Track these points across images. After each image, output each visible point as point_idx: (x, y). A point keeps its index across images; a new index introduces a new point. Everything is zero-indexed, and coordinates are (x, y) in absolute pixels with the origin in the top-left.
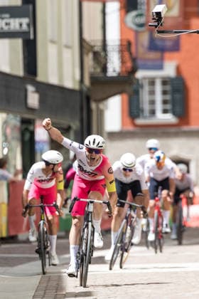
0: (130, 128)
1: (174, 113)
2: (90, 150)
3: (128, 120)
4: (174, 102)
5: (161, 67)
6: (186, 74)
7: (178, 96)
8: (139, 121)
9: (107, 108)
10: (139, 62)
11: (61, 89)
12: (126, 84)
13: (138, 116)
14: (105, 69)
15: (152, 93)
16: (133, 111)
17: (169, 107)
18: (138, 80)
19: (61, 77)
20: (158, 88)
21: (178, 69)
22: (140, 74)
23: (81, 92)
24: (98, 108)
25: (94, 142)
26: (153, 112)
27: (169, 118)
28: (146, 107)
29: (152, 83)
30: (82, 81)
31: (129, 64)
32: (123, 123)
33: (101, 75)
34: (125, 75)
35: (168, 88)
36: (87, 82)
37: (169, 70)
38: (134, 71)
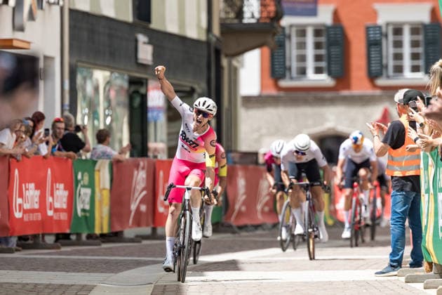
0: (273, 92)
1: (330, 74)
2: (199, 112)
3: (270, 82)
4: (329, 59)
5: (313, 13)
6: (346, 22)
7: (335, 51)
8: (284, 83)
9: (242, 66)
10: (285, 5)
11: (183, 39)
12: (268, 34)
13: (283, 77)
14: (240, 14)
15: (302, 45)
16: (276, 69)
17: (323, 64)
18: (283, 28)
19: (182, 24)
20: (310, 39)
21: (336, 15)
22: (286, 21)
23: (208, 43)
24: (230, 64)
25: (204, 104)
26: (303, 72)
27: (324, 79)
28: (294, 65)
29: (302, 32)
30: (209, 29)
31: (272, 8)
32: (263, 86)
33: (236, 21)
34: (268, 21)
35: (323, 39)
36: (216, 30)
37: (325, 16)
38: (278, 16)
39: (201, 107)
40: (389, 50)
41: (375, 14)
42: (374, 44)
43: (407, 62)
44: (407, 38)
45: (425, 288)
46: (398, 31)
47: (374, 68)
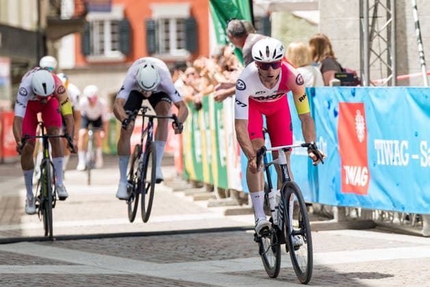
3: (80, 57)
5: (108, 10)
9: (61, 46)
11: (20, 30)
12: (78, 25)
13: (89, 54)
14: (59, 12)
15: (102, 33)
18: (88, 23)
19: (20, 18)
20: (108, 29)
21: (125, 13)
22: (91, 17)
23: (37, 33)
28: (96, 46)
29: (102, 24)
30: (39, 22)
32: (76, 60)
35: (116, 29)
36: (44, 23)
37: (117, 13)
40: (161, 35)
41: (150, 12)
43: (173, 43)
44: (173, 27)
46: (167, 22)
47: (152, 46)
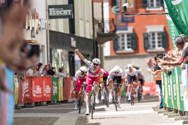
0: (114, 55)
1: (132, 48)
2: (95, 64)
3: (113, 51)
4: (132, 44)
5: (126, 29)
6: (137, 32)
7: (134, 41)
8: (118, 52)
9: (104, 46)
10: (117, 27)
11: (85, 39)
12: (112, 36)
13: (117, 50)
14: (103, 30)
15: (123, 40)
16: (115, 47)
17: (130, 45)
18: (117, 35)
19: (85, 34)
20: (126, 38)
21: (134, 30)
22: (118, 32)
23: (93, 40)
24: (100, 46)
25: (96, 61)
26: (124, 48)
27: (130, 50)
28: (121, 46)
29: (123, 35)
30: (94, 35)
31: (113, 28)
32: (111, 53)
33: (102, 33)
34: (112, 32)
35: (130, 38)
36: (96, 36)
37: (130, 30)
38: (115, 31)
39: (95, 62)
40: (151, 40)
41: (146, 29)
42: (146, 39)
43: (157, 44)
44: (156, 36)
45: (164, 115)
46: (153, 34)
47: (146, 46)
